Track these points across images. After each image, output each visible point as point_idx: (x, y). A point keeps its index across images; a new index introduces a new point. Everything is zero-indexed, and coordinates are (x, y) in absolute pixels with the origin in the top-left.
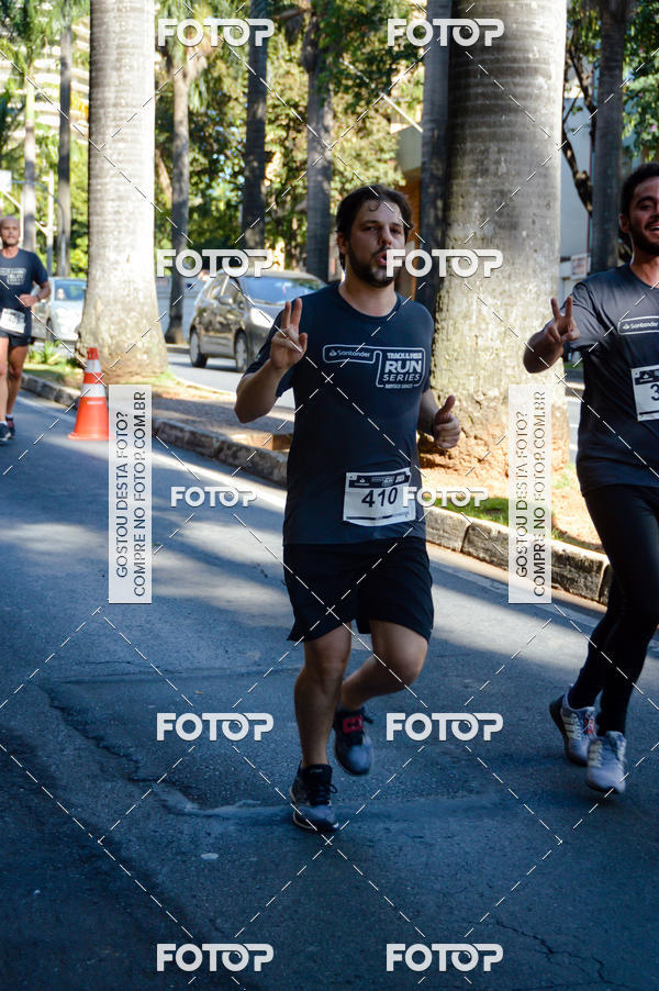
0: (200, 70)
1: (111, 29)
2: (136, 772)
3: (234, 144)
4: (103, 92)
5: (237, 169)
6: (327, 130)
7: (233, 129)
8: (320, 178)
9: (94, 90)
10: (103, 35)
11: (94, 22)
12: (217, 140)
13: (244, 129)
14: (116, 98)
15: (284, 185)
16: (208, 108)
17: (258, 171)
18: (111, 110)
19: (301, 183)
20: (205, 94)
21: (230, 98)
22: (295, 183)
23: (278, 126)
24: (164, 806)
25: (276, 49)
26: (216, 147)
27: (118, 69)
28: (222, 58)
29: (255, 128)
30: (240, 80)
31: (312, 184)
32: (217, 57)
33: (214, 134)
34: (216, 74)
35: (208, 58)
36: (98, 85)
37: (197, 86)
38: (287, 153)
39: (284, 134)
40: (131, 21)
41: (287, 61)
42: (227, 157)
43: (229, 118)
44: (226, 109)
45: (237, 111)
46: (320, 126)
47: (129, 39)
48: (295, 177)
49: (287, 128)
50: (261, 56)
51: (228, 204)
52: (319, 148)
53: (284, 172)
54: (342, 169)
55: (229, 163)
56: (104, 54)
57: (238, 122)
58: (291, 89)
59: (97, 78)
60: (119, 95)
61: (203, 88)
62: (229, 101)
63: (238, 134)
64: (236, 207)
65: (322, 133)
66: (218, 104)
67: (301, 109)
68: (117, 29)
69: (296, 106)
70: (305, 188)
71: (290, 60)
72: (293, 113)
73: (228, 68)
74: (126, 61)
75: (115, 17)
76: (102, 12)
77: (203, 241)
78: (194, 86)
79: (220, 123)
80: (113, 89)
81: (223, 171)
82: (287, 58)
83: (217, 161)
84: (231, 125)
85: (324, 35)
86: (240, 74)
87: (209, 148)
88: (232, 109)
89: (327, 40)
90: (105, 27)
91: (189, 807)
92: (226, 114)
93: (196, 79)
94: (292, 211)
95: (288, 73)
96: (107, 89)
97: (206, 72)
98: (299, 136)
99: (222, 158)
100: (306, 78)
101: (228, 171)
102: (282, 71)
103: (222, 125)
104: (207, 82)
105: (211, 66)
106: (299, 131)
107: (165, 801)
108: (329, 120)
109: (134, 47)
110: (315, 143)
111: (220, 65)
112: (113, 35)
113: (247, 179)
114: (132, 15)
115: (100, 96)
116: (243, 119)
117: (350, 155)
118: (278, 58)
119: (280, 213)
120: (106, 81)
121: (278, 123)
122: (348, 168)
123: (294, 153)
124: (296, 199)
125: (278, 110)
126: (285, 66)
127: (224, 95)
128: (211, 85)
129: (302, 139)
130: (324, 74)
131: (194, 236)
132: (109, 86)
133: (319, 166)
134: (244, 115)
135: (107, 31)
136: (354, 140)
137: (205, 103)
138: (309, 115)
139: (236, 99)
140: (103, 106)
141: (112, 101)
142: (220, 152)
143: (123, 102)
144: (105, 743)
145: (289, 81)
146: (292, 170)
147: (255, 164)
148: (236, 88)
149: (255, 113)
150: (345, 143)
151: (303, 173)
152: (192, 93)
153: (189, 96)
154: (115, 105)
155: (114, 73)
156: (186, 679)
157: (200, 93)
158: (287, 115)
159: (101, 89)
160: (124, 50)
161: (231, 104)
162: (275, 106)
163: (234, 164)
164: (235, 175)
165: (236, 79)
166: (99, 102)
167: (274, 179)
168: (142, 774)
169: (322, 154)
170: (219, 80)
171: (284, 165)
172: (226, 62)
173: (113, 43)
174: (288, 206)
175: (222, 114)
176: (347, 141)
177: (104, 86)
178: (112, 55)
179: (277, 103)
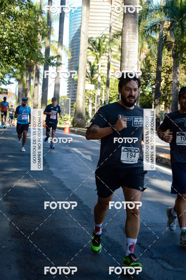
0: (144, 58)
1: (127, 47)
2: (152, 255)
3: (152, 77)
4: (124, 64)
5: (153, 84)
6: (178, 73)
7: (152, 73)
8: (176, 86)
9: (122, 63)
10: (125, 49)
11: (123, 46)
12: (148, 76)
13: (155, 73)
14: (127, 65)
15: (165, 88)
16: (146, 68)
17: (159, 84)
18: (126, 68)
19: (170, 87)
20: (145, 64)
21: (152, 65)
22: (168, 87)
23: (164, 72)
24: (163, 267)
25: (164, 52)
26: (147, 78)
27: (128, 58)
28: (150, 55)
29: (158, 73)
30: (154, 61)
31: (173, 88)
32: (148, 55)
33: (147, 75)
34: (148, 59)
35: (146, 55)
36: (123, 62)
37: (143, 62)
38: (166, 79)
39: (166, 74)
40: (132, 45)
41: (167, 56)
42: (150, 81)
43: (151, 70)
44: (150, 68)
45: (154, 69)
46: (176, 72)
47: (131, 50)
48: (168, 86)
49: (166, 73)
50: (161, 54)
51: (150, 93)
52: (176, 78)
53: (165, 84)
54: (181, 83)
55: (151, 82)
56: (125, 54)
57: (154, 72)
58: (168, 63)
59: (123, 60)
60: (129, 64)
61: (145, 63)
62: (151, 66)
63: (154, 75)
64: (152, 94)
65: (177, 74)
66: (148, 67)
67: (170, 68)
68: (128, 47)
69: (169, 67)
70: (171, 88)
71: (168, 55)
72: (168, 69)
73: (151, 58)
74: (130, 55)
75: (128, 44)
76: (125, 43)
77: (143, 102)
78: (142, 62)
79: (149, 71)
80: (127, 63)
81: (149, 84)
82: (167, 55)
83: (147, 82)
84: (152, 72)
85: (178, 49)
86: (154, 59)
87: (145, 78)
88: (152, 68)
89: (179, 50)
90: (125, 47)
91: (170, 267)
92: (150, 69)
93: (143, 61)
94: (167, 95)
95: (167, 59)
96: (125, 63)
97: (146, 59)
98: (170, 75)
99: (149, 81)
100: (172, 60)
101: (150, 84)
102: (165, 58)
103: (149, 72)
104: (146, 61)
105: (147, 57)
106: (170, 74)
107: (163, 265)
108: (179, 71)
109: (133, 52)
110: (175, 77)
111: (149, 57)
112: (127, 49)
113: (156, 86)
114: (133, 43)
115: (123, 64)
116: (155, 71)
117: (183, 80)
118: (165, 55)
119: (164, 95)
120: (125, 61)
121: (164, 71)
122: (183, 83)
123: (168, 79)
124: (168, 91)
125: (164, 68)
126: (166, 57)
127: (150, 65)
128: (147, 62)
129: (171, 76)
130: (178, 59)
131: (141, 101)
132: (126, 62)
133: (176, 83)
134: (155, 70)
135: (126, 48)
136: (184, 76)
137: (145, 67)
138: (173, 70)
139: (153, 66)
140: (124, 67)
141: (127, 66)
142: (149, 79)
143: (129, 66)
144: (142, 245)
145: (167, 61)
146: (167, 83)
147: (158, 82)
148: (153, 63)
149: (159, 69)
150: (182, 77)
151: (170, 85)
152: (142, 64)
153: (141, 65)
154: (127, 67)
155: (127, 59)
156: (161, 226)
157: (144, 64)
158: (167, 69)
159: (124, 63)
160: (130, 53)
161: (152, 67)
162: (163, 67)
163: (152, 82)
164: (152, 85)
165: (153, 60)
166: (123, 66)
167: (162, 86)
168: (154, 256)
169: (177, 80)
170: (149, 61)
171: (165, 83)
172: (151, 56)
173: (127, 51)
174: (166, 93)
175: (149, 69)
176: (183, 76)
177: (124, 62)
178: (127, 54)
179: (164, 66)
